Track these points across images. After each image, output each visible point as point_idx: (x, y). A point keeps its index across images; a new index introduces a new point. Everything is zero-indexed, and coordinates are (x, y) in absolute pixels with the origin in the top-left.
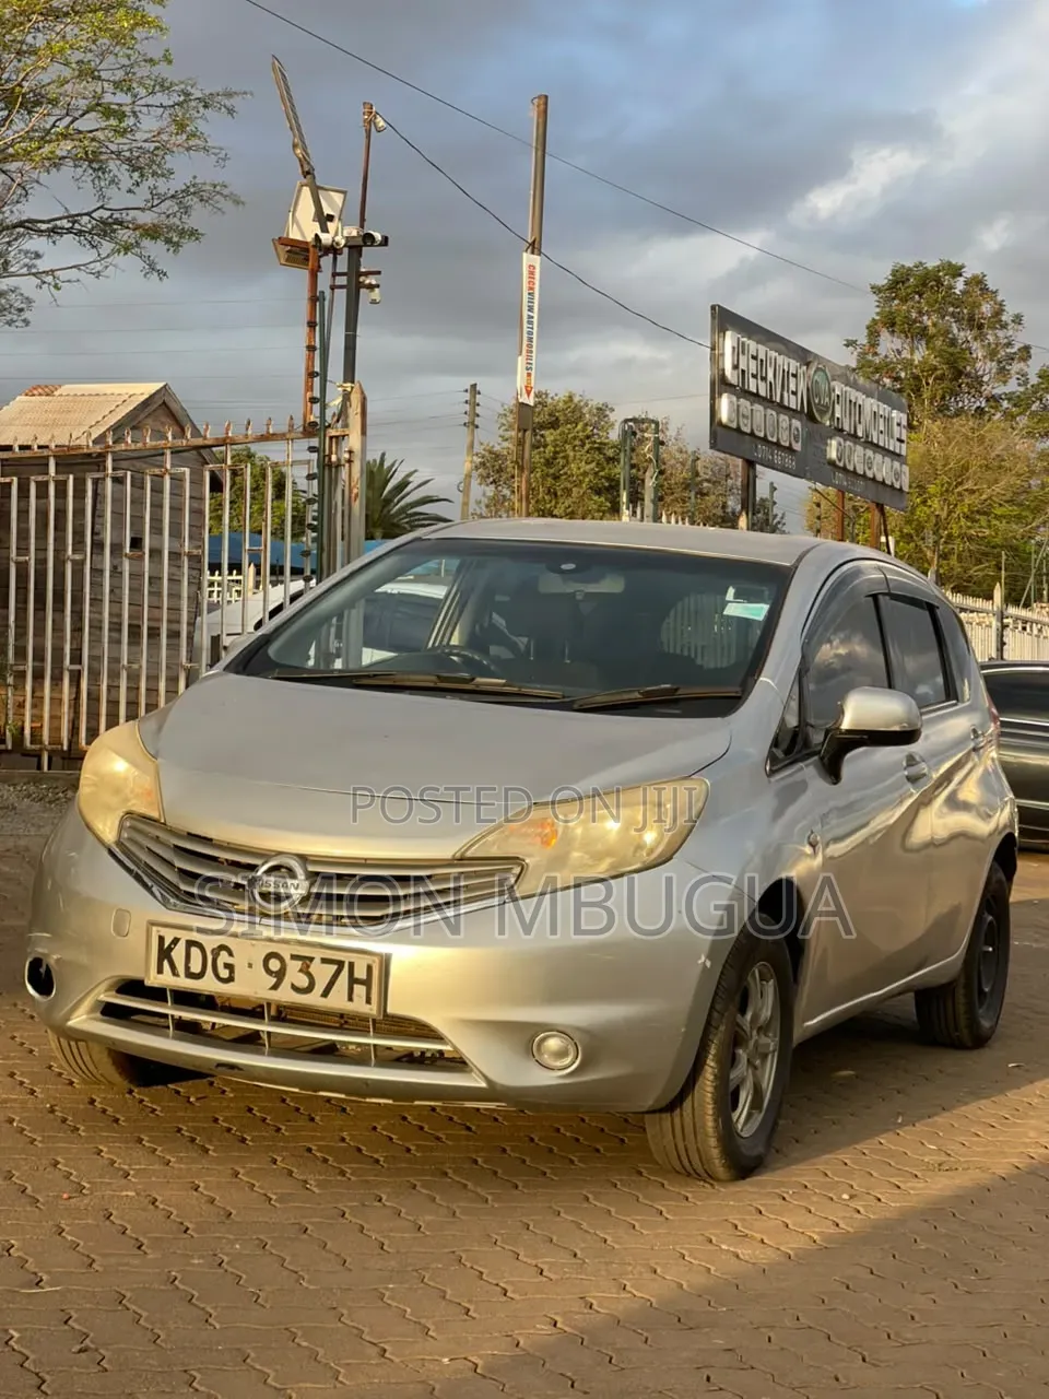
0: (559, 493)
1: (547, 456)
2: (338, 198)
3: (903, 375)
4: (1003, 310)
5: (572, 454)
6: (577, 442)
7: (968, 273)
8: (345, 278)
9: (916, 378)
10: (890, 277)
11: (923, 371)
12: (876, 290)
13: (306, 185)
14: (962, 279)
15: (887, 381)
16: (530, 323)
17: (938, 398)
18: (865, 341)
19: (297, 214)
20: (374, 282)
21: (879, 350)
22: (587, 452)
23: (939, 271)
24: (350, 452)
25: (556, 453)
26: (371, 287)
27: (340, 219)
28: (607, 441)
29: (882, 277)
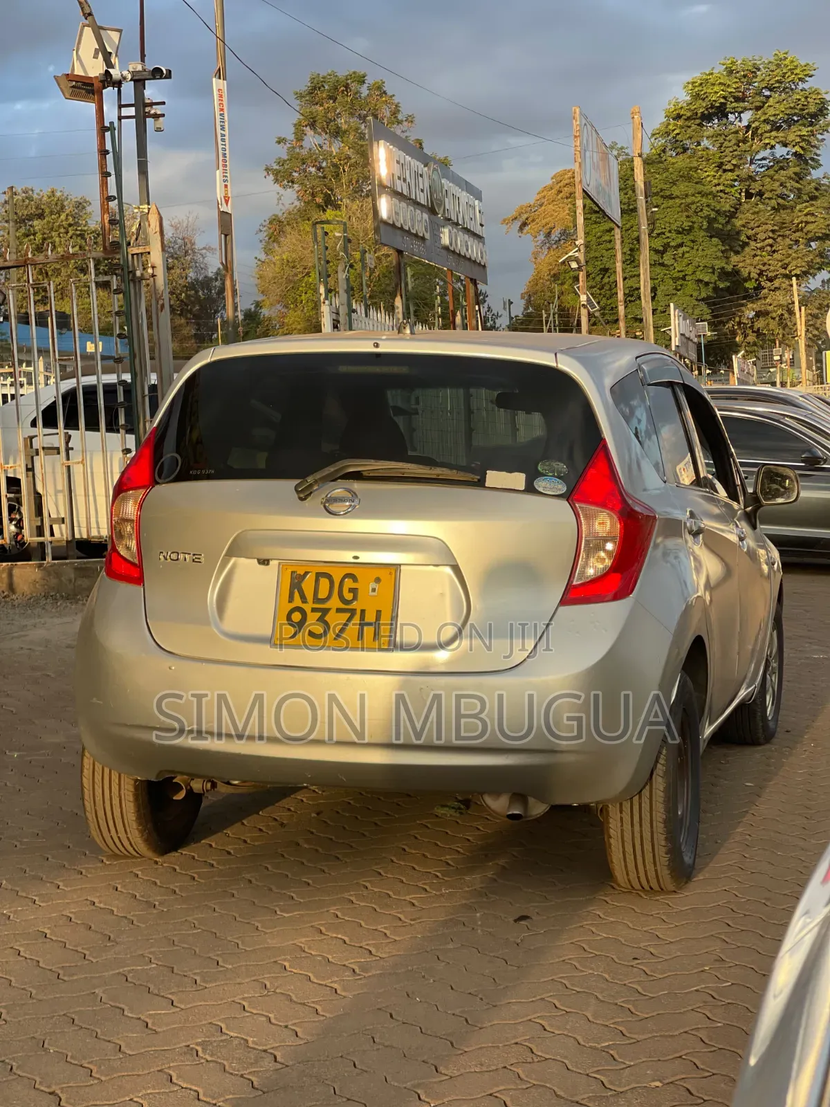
0: (50, 273)
1: (37, 242)
2: (115, 36)
3: (324, 164)
4: (399, 111)
5: (57, 239)
6: (62, 230)
7: (370, 80)
8: (133, 109)
9: (335, 166)
10: (309, 84)
11: (340, 160)
12: (300, 96)
13: (88, 26)
14: (366, 86)
15: (313, 170)
16: (223, 140)
17: (354, 182)
18: (292, 137)
19: (80, 53)
20: (159, 113)
21: (304, 143)
22: (71, 238)
23: (347, 79)
24: (153, 267)
25: (44, 239)
26: (156, 116)
27: (116, 55)
28: (86, 228)
29: (304, 85)
